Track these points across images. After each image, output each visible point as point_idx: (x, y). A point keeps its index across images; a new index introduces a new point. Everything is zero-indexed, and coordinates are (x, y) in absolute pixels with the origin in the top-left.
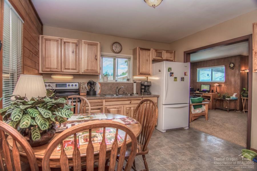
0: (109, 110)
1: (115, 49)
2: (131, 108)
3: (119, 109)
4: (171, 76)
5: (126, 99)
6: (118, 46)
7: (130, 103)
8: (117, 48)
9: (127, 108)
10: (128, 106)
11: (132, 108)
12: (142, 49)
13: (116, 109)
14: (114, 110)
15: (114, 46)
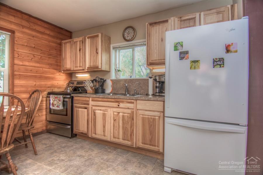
0: (95, 111)
1: (128, 36)
2: (119, 113)
3: (105, 112)
4: (182, 58)
5: (113, 100)
6: (131, 30)
7: (119, 106)
8: (129, 34)
9: (115, 113)
10: (115, 110)
11: (121, 114)
12: (151, 24)
13: (102, 112)
14: (100, 113)
15: (126, 32)
